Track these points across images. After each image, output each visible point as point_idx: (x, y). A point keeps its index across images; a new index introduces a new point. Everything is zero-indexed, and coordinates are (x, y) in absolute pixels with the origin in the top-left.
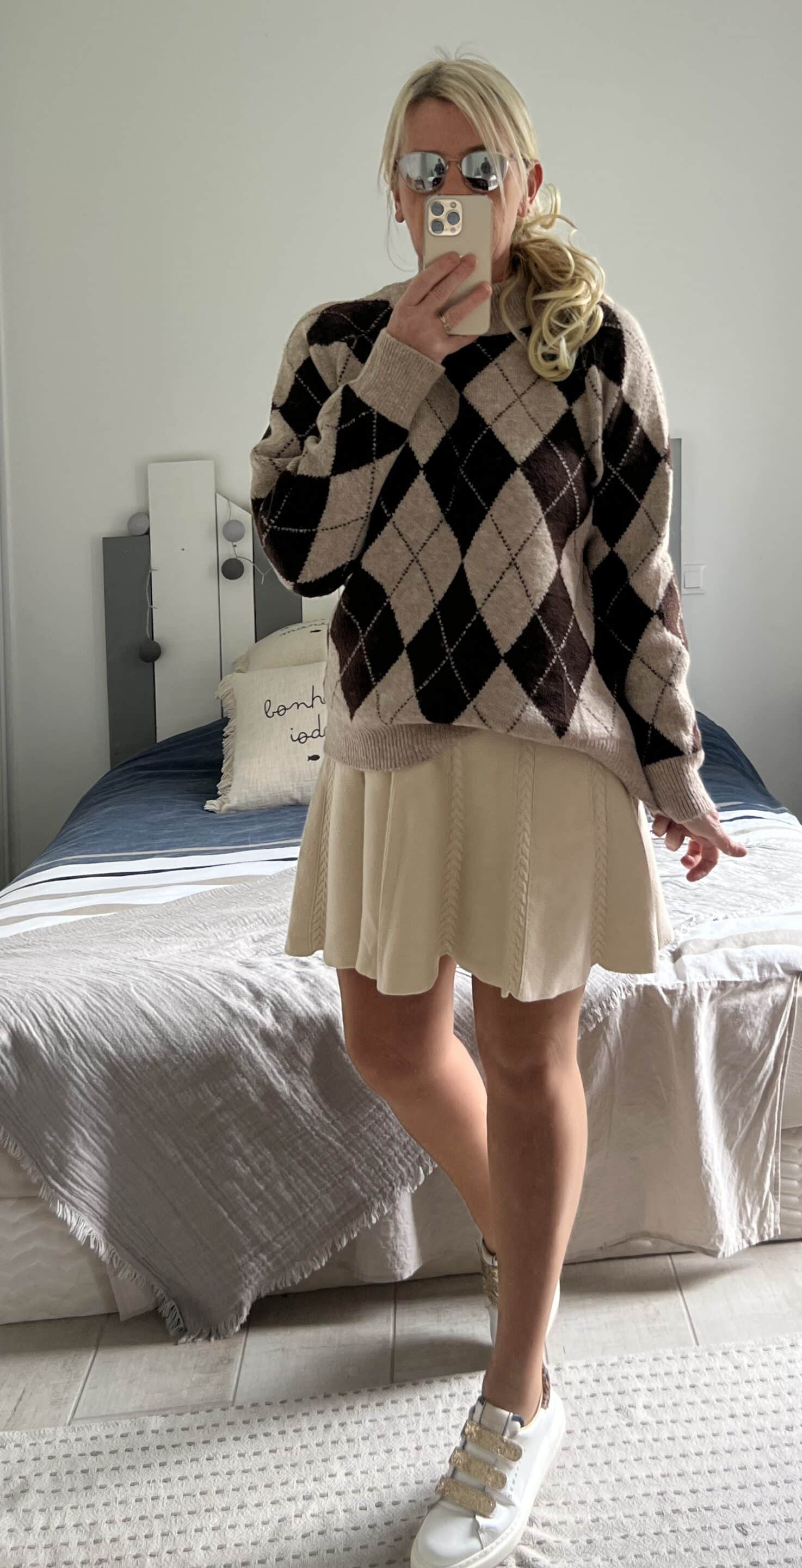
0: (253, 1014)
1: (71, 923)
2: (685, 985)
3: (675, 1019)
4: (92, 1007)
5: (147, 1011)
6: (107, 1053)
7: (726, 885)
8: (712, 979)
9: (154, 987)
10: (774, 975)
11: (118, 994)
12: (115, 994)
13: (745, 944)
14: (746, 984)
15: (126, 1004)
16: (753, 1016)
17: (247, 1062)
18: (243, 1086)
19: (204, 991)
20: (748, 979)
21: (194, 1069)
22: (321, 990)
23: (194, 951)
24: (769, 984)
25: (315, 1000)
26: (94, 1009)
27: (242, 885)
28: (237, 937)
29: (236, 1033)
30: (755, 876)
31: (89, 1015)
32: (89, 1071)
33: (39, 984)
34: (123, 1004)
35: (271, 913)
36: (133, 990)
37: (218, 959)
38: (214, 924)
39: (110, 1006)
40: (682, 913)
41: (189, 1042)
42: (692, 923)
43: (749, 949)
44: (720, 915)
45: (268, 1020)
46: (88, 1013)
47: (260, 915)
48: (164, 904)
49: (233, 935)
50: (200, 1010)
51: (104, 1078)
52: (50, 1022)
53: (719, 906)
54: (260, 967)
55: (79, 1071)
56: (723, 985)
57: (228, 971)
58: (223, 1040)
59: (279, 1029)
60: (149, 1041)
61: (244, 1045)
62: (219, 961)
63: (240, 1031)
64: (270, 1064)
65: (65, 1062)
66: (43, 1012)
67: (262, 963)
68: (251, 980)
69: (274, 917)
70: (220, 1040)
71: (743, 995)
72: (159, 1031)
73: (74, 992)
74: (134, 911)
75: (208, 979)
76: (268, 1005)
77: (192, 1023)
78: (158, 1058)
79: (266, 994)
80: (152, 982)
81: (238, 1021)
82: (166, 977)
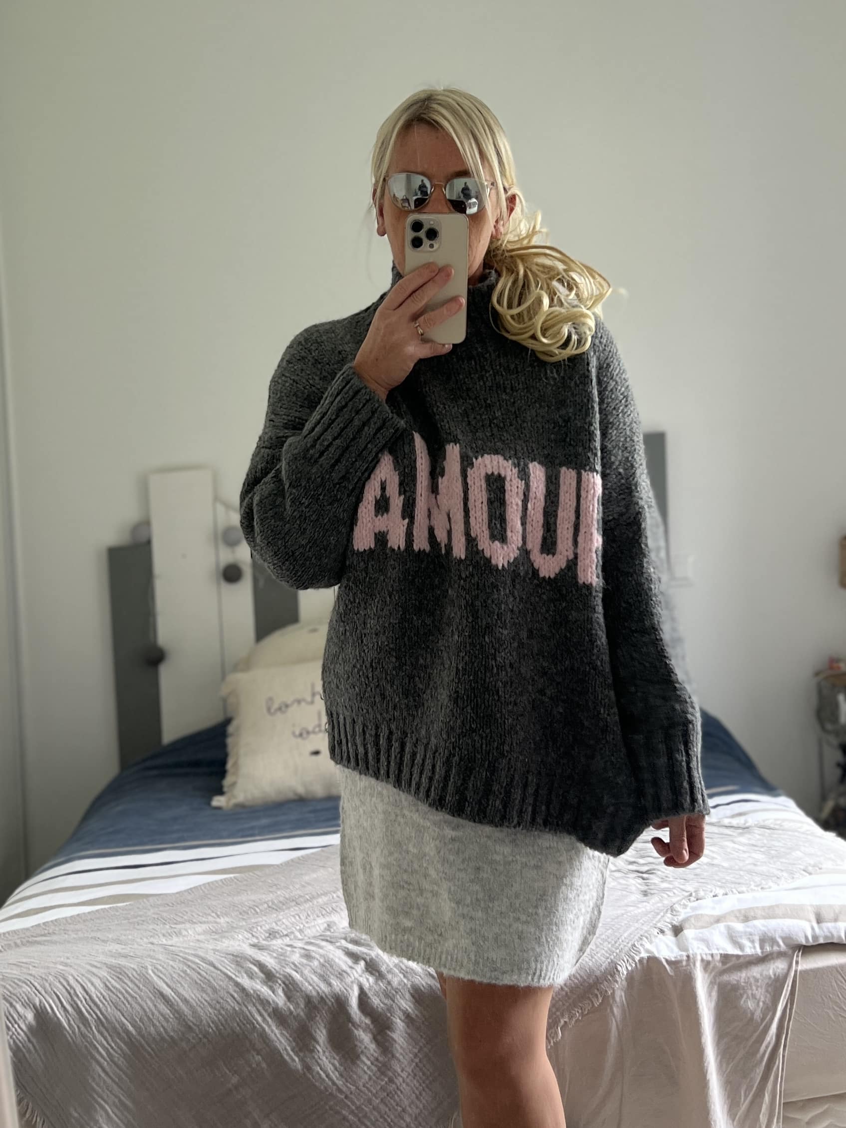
0: (266, 994)
1: (89, 913)
2: (688, 956)
4: (112, 989)
5: (164, 992)
6: (127, 1032)
7: (725, 864)
8: (715, 952)
9: (170, 970)
10: (776, 948)
11: (136, 975)
12: (133, 976)
13: (746, 919)
14: (748, 958)
15: (144, 986)
16: (754, 988)
17: (261, 1040)
18: (258, 1064)
19: (219, 972)
20: (750, 953)
21: (210, 1046)
22: (331, 970)
24: (770, 957)
25: (325, 980)
26: (114, 991)
27: (251, 874)
29: (250, 1012)
30: (753, 854)
31: (109, 996)
32: (111, 1050)
33: (61, 967)
34: (141, 986)
36: (150, 972)
37: (231, 942)
39: (129, 987)
41: (204, 1021)
42: (692, 899)
43: (750, 923)
45: (280, 1000)
46: (107, 993)
48: (177, 893)
50: (215, 990)
51: (124, 1055)
53: (719, 883)
54: (271, 949)
56: (725, 958)
57: (241, 953)
58: (238, 1020)
59: (291, 1007)
60: (167, 1020)
61: (257, 1023)
62: (233, 944)
63: (253, 1010)
65: (87, 1042)
66: (66, 994)
67: (274, 945)
68: (262, 961)
70: (235, 1019)
71: (744, 970)
72: (176, 1011)
73: (94, 974)
74: (148, 901)
75: (223, 961)
76: (280, 985)
77: (209, 1003)
78: (176, 1037)
79: (278, 975)
80: (168, 964)
81: (251, 1000)
82: (182, 960)
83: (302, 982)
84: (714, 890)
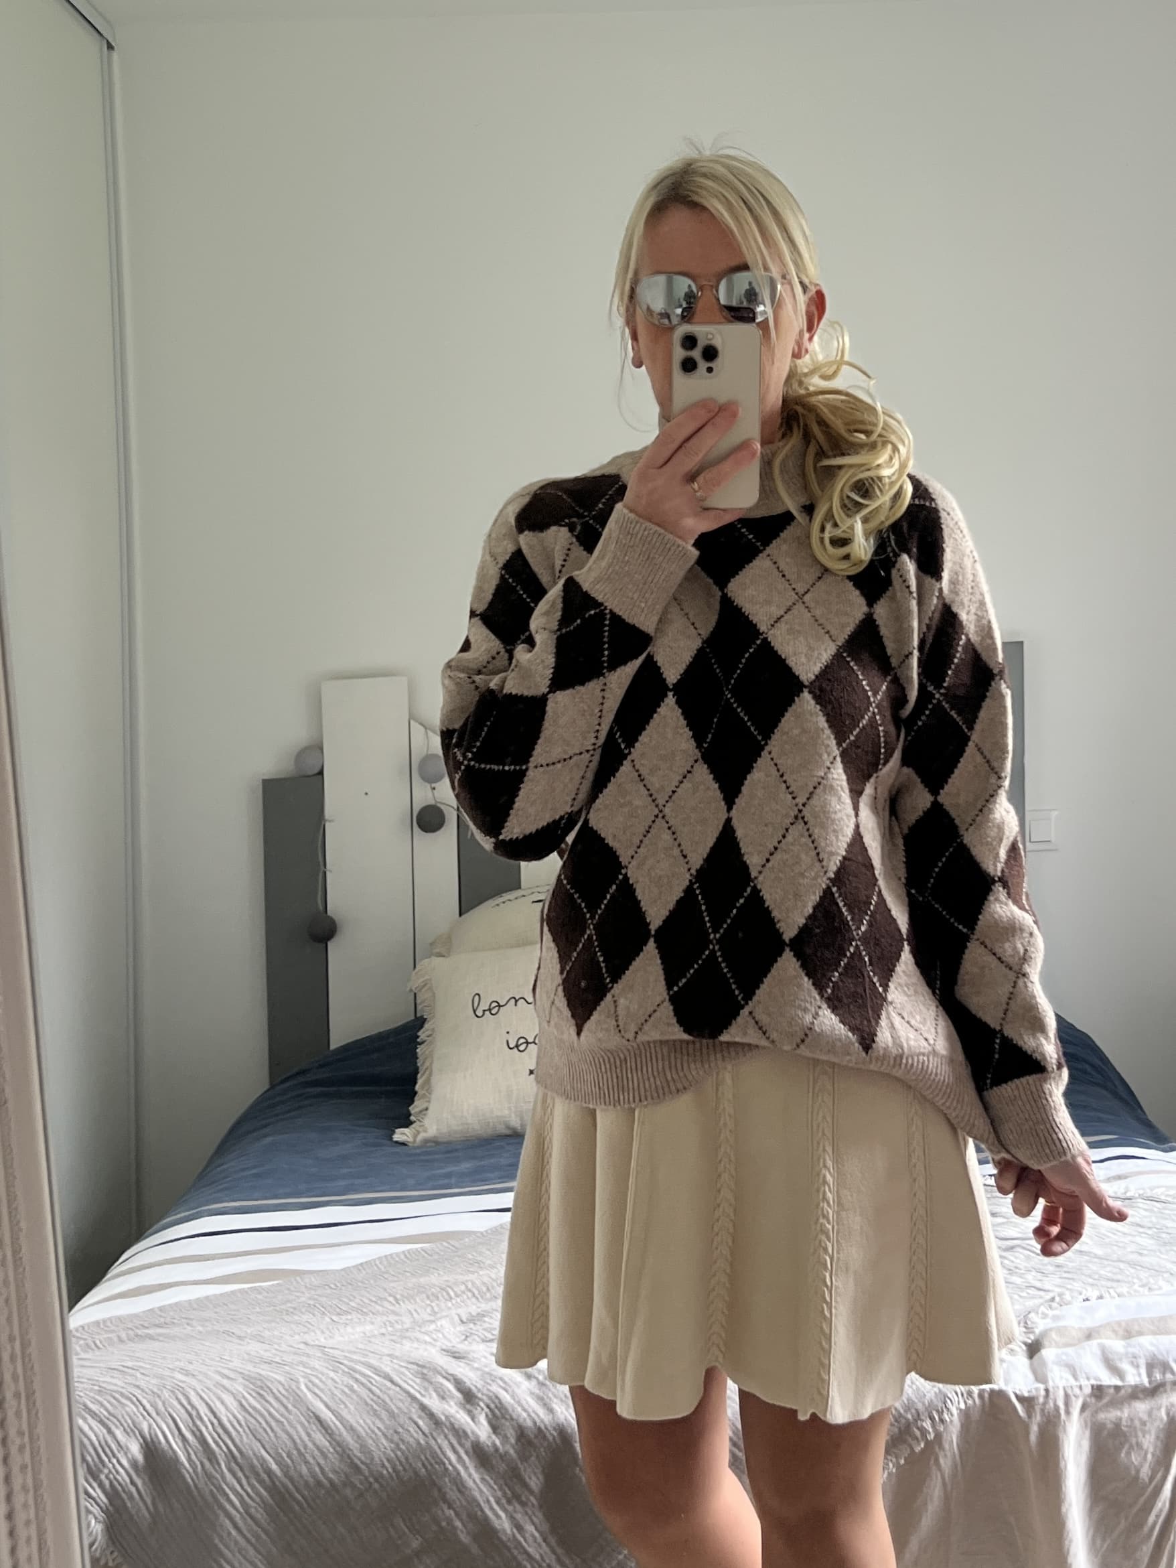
0: (462, 1421)
1: (221, 1294)
2: (1047, 1391)
3: (1033, 1437)
4: (250, 1410)
5: (322, 1416)
6: (269, 1472)
7: (1099, 1252)
8: (1084, 1382)
9: (329, 1382)
10: (1169, 1377)
11: (284, 1392)
12: (279, 1391)
13: (1128, 1334)
14: (1130, 1390)
15: (295, 1407)
16: (1140, 1434)
17: (455, 1488)
18: (449, 1521)
19: (398, 1389)
20: (1133, 1383)
21: (384, 1495)
23: (383, 1334)
24: (1161, 1389)
25: (545, 1405)
26: (253, 1413)
27: (445, 1244)
28: (439, 1315)
29: (440, 1448)
30: (1138, 1239)
31: (245, 1420)
32: (246, 1497)
33: (180, 1377)
34: (290, 1407)
35: (484, 1284)
36: (303, 1387)
37: (415, 1345)
38: (409, 1298)
39: (274, 1408)
40: (1040, 1289)
42: (1054, 1305)
43: (1134, 1341)
44: (1093, 1293)
45: (482, 1430)
46: (244, 1417)
47: (470, 1285)
48: (343, 1270)
49: (434, 1313)
50: (392, 1415)
51: (266, 1506)
52: (194, 1429)
53: (1090, 1281)
54: (470, 1356)
55: (232, 1497)
56: (1098, 1391)
57: (429, 1362)
58: (423, 1458)
59: (498, 1442)
60: (325, 1457)
61: (451, 1463)
62: (417, 1348)
63: (444, 1443)
64: (485, 1490)
65: (213, 1484)
66: (186, 1416)
67: (474, 1352)
68: (460, 1376)
69: (488, 1289)
70: (419, 1457)
71: (1126, 1405)
72: (339, 1444)
73: (224, 1387)
74: (302, 1279)
75: (403, 1373)
76: (482, 1409)
77: (384, 1434)
78: (336, 1481)
79: (480, 1395)
80: (328, 1377)
81: (443, 1431)
82: (346, 1370)
83: (512, 1406)
84: (1084, 1292)
